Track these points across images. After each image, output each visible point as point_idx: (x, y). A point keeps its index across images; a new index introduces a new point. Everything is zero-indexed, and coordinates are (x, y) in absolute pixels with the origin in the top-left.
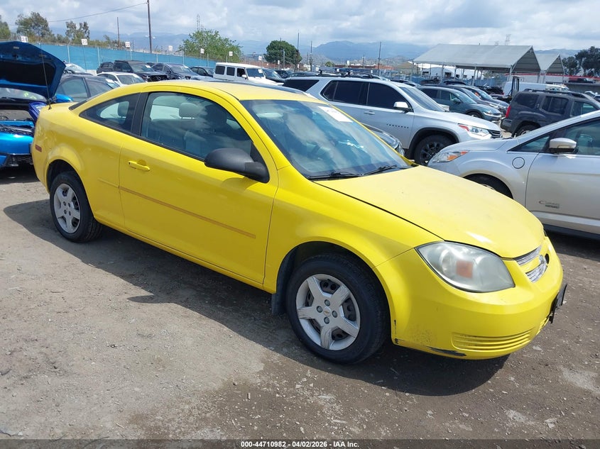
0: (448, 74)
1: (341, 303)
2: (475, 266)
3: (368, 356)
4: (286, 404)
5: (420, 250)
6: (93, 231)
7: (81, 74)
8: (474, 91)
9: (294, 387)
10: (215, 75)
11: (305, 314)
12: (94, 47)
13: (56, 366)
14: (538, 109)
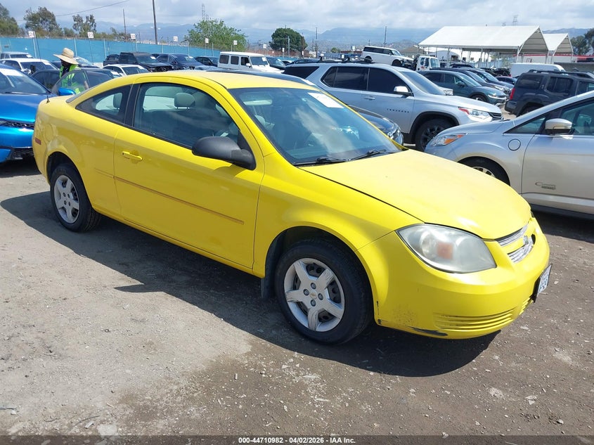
0: (455, 57)
1: (326, 286)
2: (455, 248)
3: (353, 337)
4: (271, 383)
5: (401, 233)
6: (92, 221)
7: (88, 67)
8: (479, 74)
9: (281, 367)
10: (219, 64)
11: (293, 296)
12: (101, 40)
13: (52, 350)
14: (543, 90)
